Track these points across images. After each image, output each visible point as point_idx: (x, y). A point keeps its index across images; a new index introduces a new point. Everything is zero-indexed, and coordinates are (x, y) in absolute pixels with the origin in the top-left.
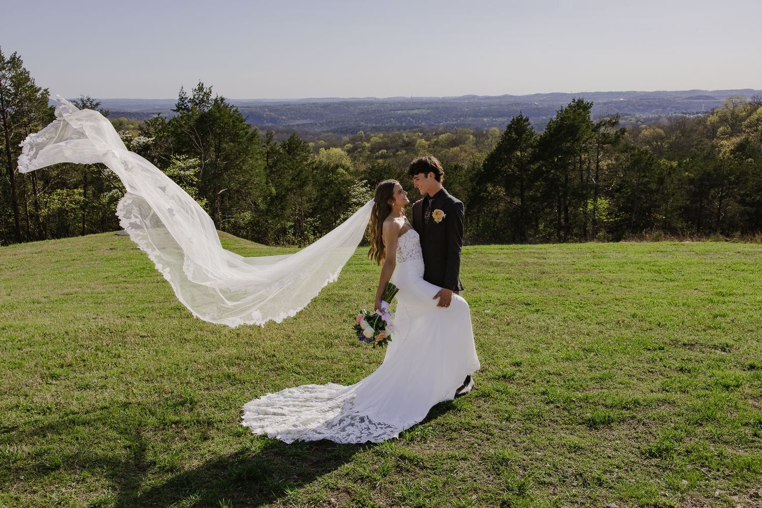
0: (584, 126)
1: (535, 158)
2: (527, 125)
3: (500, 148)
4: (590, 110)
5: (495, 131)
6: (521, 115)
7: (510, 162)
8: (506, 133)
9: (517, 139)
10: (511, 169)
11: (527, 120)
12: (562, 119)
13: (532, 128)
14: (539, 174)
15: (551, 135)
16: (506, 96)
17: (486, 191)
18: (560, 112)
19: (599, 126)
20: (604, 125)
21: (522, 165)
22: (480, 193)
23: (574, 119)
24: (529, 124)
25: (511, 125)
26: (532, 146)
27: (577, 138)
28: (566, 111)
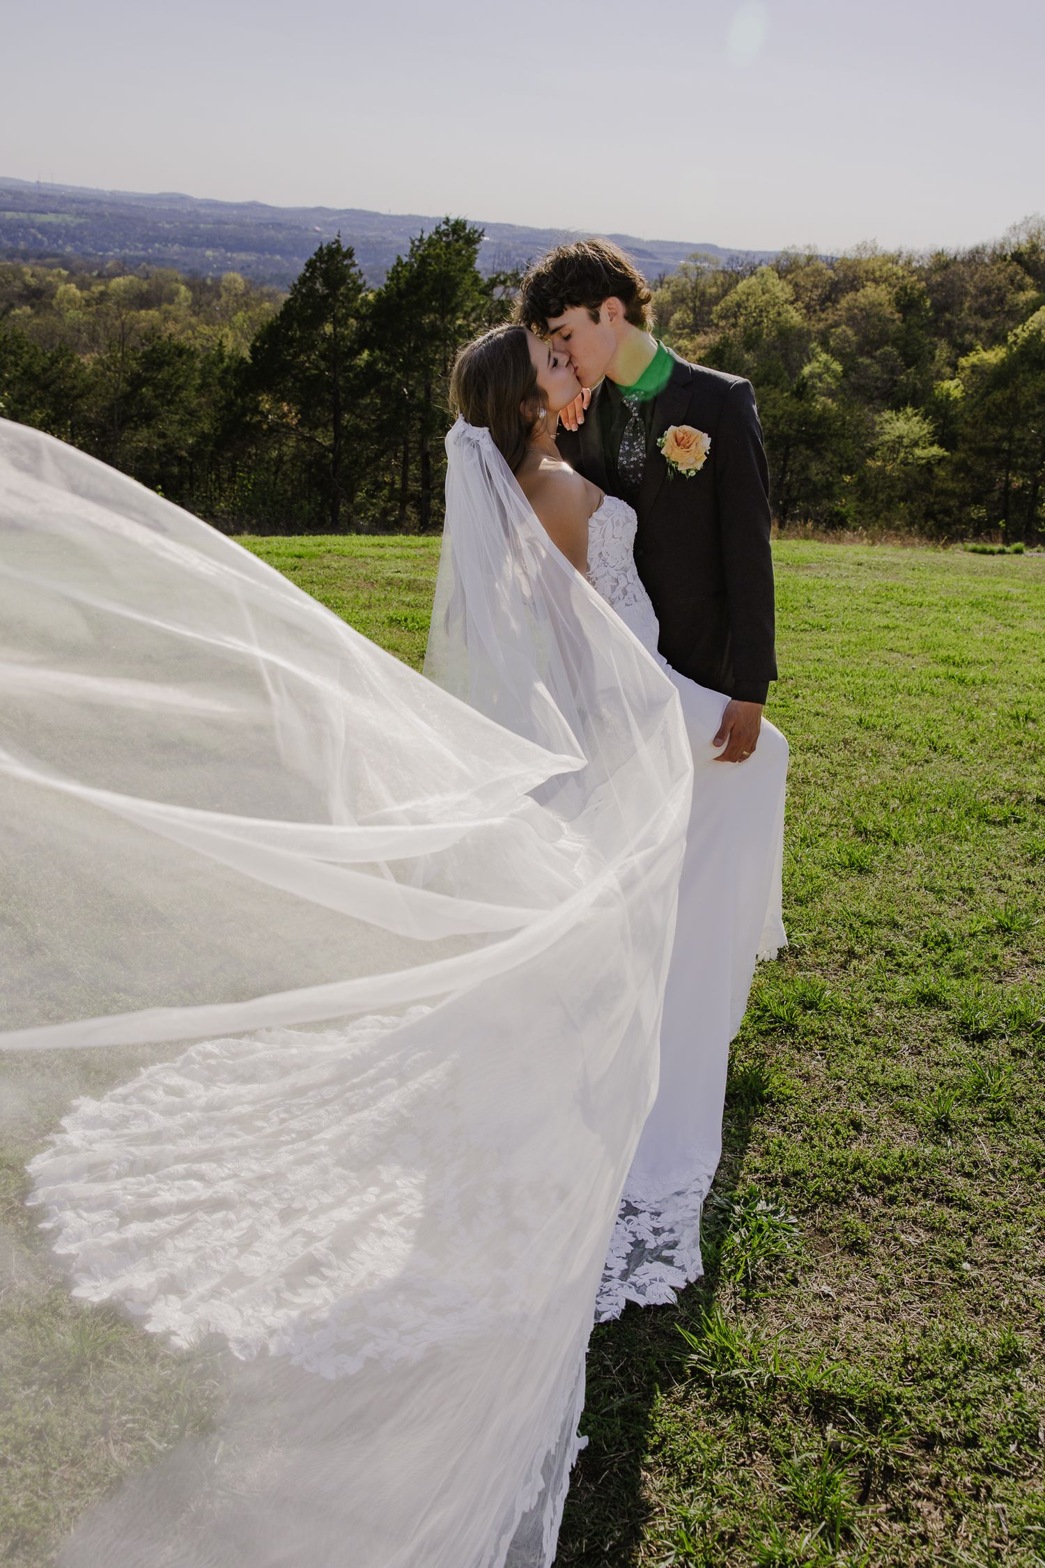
0: (468, 281)
1: (364, 341)
2: (348, 267)
3: (288, 311)
4: (477, 247)
5: (235, 281)
6: (337, 241)
7: (313, 347)
8: (303, 280)
9: (325, 297)
10: (309, 361)
11: (350, 254)
12: (423, 260)
13: (361, 275)
14: (370, 376)
15: (400, 294)
16: (253, 206)
17: (256, 410)
18: (417, 243)
19: (493, 283)
20: (504, 282)
21: (338, 355)
22: (244, 415)
23: (448, 262)
24: (354, 265)
25: (315, 261)
26: (358, 316)
27: (453, 305)
28: (431, 243)
